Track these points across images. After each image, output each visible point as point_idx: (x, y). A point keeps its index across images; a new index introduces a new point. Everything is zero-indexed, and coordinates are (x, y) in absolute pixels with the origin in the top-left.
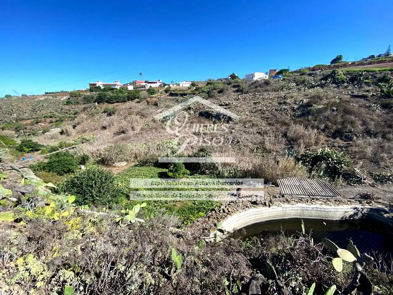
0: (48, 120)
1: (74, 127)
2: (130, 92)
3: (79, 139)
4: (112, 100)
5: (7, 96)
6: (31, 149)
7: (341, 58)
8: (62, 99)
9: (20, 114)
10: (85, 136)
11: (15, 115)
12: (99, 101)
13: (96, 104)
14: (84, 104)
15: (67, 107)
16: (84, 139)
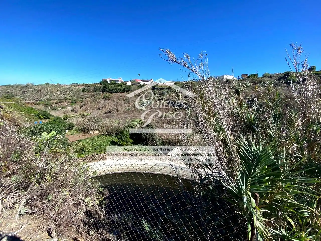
0: (67, 101)
1: (81, 107)
2: (127, 86)
3: (81, 115)
4: (112, 91)
5: (47, 84)
6: (44, 117)
7: (314, 68)
8: (80, 88)
9: (51, 96)
10: (85, 113)
11: (48, 96)
12: (103, 91)
13: (101, 92)
14: (93, 92)
15: (82, 94)
16: (83, 115)
